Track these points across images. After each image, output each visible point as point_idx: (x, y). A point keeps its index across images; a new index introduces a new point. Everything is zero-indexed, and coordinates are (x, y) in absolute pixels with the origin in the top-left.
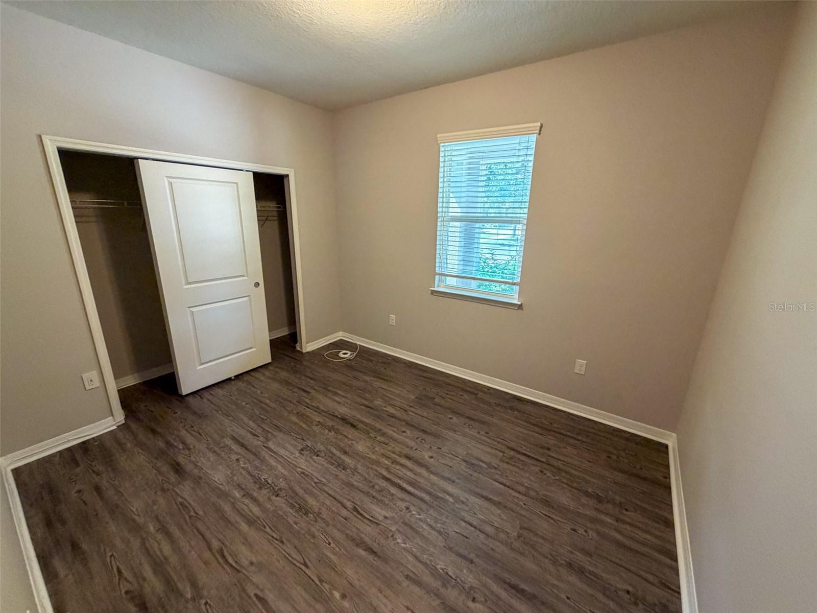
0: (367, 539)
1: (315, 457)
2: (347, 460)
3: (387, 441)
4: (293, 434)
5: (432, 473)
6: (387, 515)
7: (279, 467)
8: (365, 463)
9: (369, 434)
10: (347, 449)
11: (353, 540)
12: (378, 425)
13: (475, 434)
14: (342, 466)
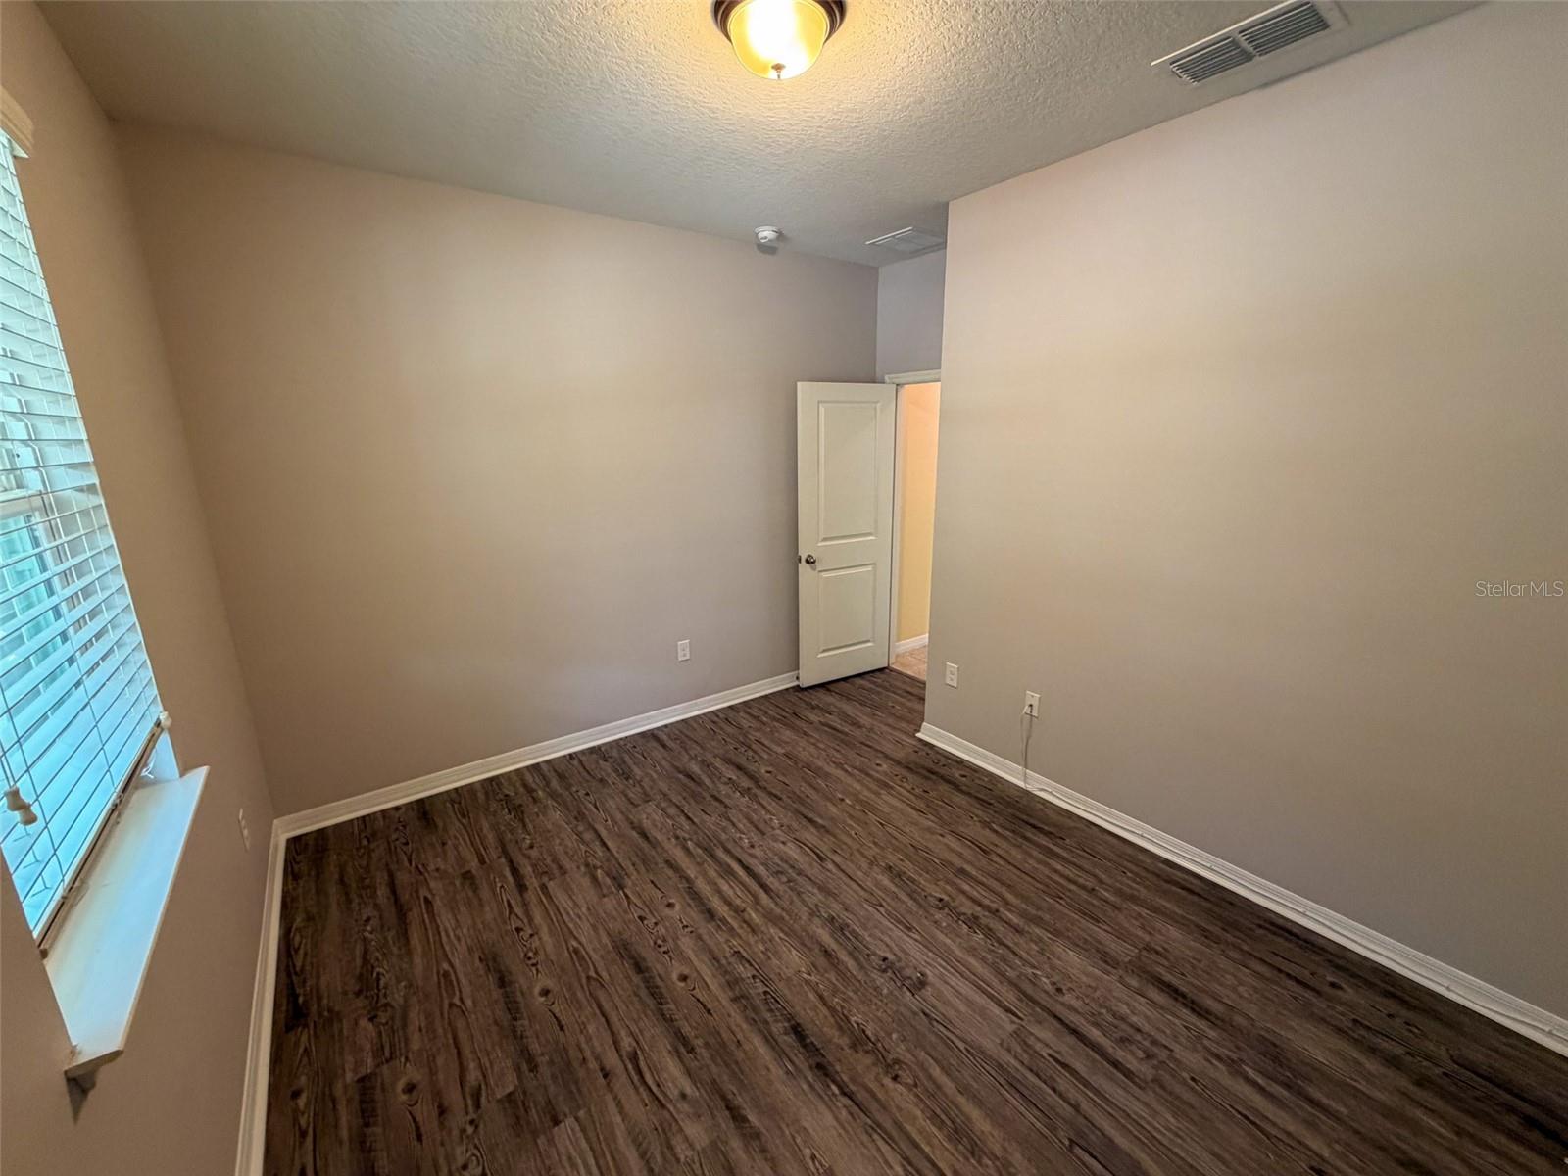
0: (813, 830)
1: (891, 957)
2: (825, 936)
3: (732, 960)
4: (962, 1045)
5: (688, 880)
6: (781, 845)
7: (958, 952)
8: (791, 922)
9: (766, 992)
10: (822, 962)
11: (828, 831)
12: (736, 1017)
13: (546, 937)
14: (839, 928)
